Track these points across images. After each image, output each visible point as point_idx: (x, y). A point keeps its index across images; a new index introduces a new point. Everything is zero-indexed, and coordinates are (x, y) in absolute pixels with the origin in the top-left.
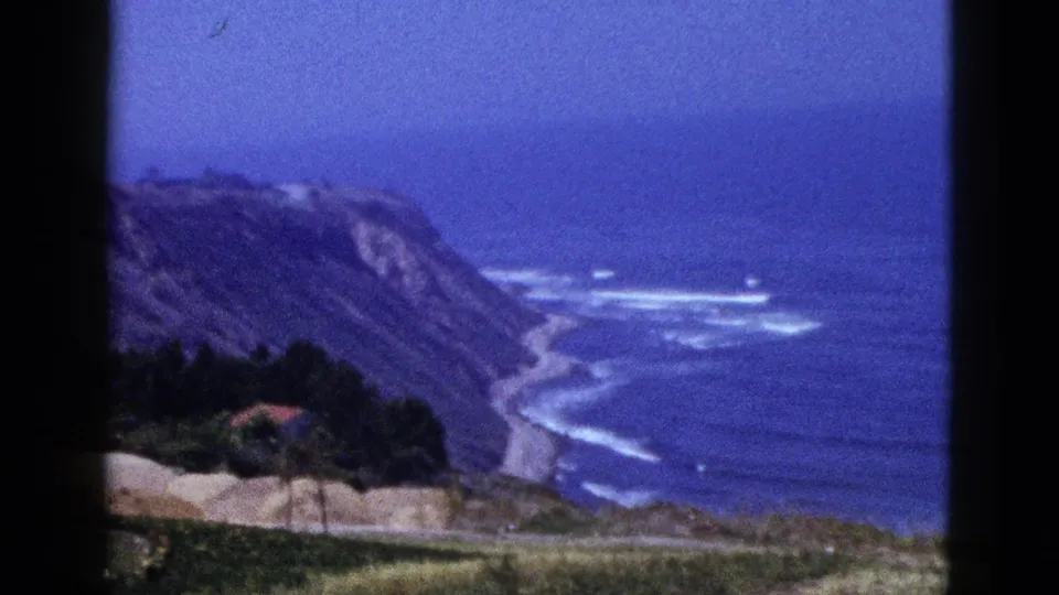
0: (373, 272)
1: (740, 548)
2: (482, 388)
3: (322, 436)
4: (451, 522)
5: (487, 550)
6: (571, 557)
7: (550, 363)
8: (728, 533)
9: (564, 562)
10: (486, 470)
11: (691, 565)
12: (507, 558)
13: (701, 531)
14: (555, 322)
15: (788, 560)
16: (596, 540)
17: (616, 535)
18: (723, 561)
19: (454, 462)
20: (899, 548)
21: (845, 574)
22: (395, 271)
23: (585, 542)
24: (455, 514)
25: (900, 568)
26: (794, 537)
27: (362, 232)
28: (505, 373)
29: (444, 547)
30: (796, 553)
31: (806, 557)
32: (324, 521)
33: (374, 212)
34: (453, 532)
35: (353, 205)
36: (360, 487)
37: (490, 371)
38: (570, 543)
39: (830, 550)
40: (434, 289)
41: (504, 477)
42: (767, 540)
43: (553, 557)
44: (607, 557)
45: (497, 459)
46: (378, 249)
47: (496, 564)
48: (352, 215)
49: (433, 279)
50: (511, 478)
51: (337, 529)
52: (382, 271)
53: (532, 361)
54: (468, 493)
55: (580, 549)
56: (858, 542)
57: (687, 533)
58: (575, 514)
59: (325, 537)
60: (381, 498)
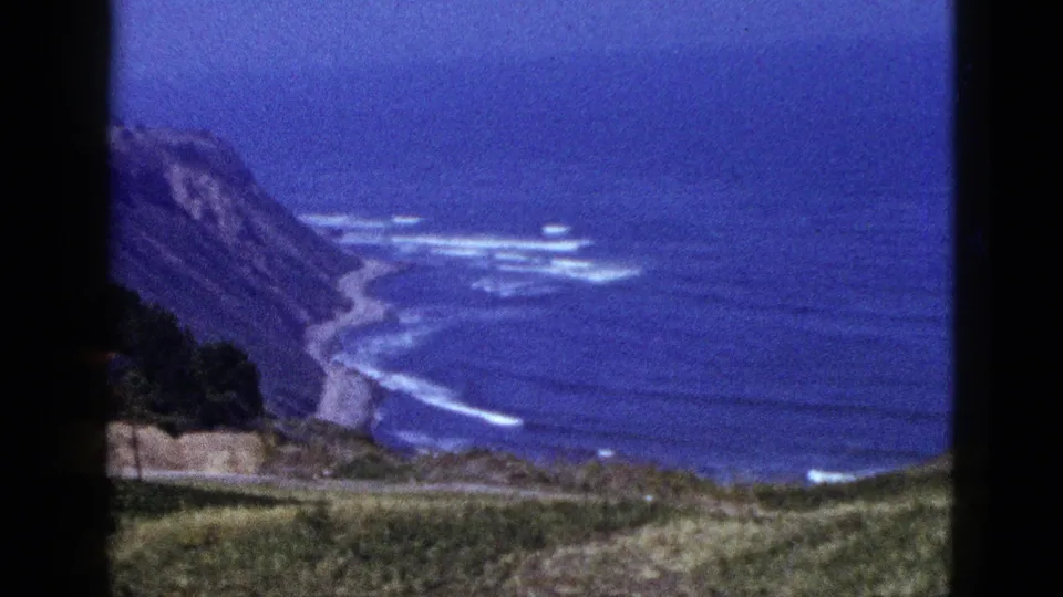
0: (187, 215)
1: (560, 496)
2: (297, 332)
3: (135, 381)
4: (264, 468)
5: (300, 496)
6: (387, 504)
7: (366, 309)
8: (544, 480)
9: (380, 510)
10: (301, 415)
11: (507, 512)
12: (322, 504)
13: (518, 479)
14: (372, 267)
15: (605, 508)
16: (412, 487)
17: (433, 482)
18: (543, 509)
19: (268, 407)
20: (720, 496)
21: (664, 523)
22: (209, 215)
23: (400, 488)
24: (269, 460)
25: (721, 517)
26: (614, 485)
27: (177, 174)
28: (320, 317)
29: (257, 492)
30: (613, 502)
31: (625, 506)
32: (138, 466)
33: (189, 155)
34: (267, 478)
35: (168, 147)
36: (173, 431)
37: (304, 315)
38: (387, 489)
39: (649, 498)
40: (249, 232)
41: (318, 422)
42: (586, 488)
43: (369, 503)
44: (424, 505)
45: (311, 405)
46: (193, 192)
47: (310, 509)
48: (166, 158)
49: (247, 223)
50: (325, 424)
51: (149, 474)
52: (197, 215)
53: (348, 306)
54: (283, 439)
55: (395, 496)
56: (677, 490)
57: (506, 481)
58: (390, 460)
59: (138, 481)
60: (194, 443)
